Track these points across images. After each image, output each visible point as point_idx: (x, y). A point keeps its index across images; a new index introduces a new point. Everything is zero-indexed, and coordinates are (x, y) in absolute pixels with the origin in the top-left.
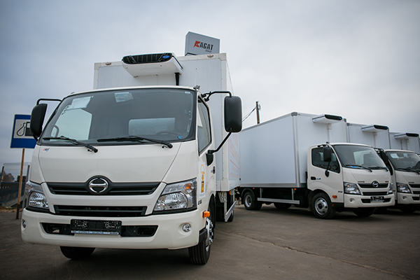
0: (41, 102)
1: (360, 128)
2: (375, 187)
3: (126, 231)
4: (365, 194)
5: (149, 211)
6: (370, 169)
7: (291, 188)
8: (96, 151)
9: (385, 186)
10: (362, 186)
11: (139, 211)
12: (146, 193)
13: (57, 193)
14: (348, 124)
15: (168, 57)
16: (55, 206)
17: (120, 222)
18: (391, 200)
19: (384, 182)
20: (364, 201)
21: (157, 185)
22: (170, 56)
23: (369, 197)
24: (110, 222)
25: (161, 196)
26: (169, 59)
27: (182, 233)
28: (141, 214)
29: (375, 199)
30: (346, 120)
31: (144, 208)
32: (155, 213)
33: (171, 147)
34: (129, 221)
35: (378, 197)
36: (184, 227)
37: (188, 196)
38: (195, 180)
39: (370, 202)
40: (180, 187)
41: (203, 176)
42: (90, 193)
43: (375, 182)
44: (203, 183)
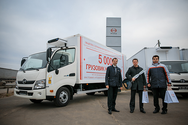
4: (174, 86)
6: (179, 73)
8: (25, 72)
11: (30, 89)
13: (19, 84)
14: (183, 50)
16: (18, 87)
17: (27, 91)
20: (174, 89)
21: (35, 81)
22: (58, 39)
23: (177, 87)
24: (25, 91)
25: (35, 85)
27: (39, 95)
28: (31, 90)
29: (182, 88)
30: (178, 48)
31: (32, 88)
32: (34, 89)
33: (39, 70)
34: (29, 91)
35: (184, 87)
36: (40, 93)
37: (42, 85)
38: (45, 80)
39: (178, 90)
40: (40, 82)
41: (50, 79)
42: (23, 84)
43: (182, 80)
44: (50, 81)
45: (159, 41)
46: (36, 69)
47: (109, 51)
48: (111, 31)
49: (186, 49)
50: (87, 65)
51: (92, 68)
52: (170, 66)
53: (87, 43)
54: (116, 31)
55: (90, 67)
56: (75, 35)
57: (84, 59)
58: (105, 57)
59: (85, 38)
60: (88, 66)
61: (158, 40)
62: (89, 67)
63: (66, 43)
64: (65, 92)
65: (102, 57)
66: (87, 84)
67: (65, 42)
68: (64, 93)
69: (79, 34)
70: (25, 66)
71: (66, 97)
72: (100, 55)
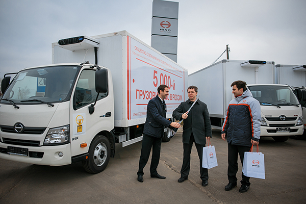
0: (6, 76)
1: (292, 68)
2: (282, 120)
3: (32, 154)
4: (271, 125)
5: (41, 144)
6: (279, 106)
7: (221, 118)
8: (18, 108)
9: (294, 119)
10: (269, 119)
11: (36, 144)
12: (40, 134)
13: (4, 131)
14: (278, 66)
15: (82, 39)
16: (3, 138)
17: (28, 149)
18: (299, 130)
19: (293, 116)
20: (269, 131)
21: (45, 128)
22: (83, 38)
23: (275, 128)
24: (23, 148)
25: (47, 136)
26: (83, 40)
27: (57, 157)
28: (38, 145)
29: (281, 129)
30: (273, 63)
31: (39, 142)
32: (45, 145)
33: (53, 106)
34: (31, 149)
35: (284, 128)
36: (60, 154)
37: (62, 135)
38: (69, 126)
39: (276, 132)
40: (57, 130)
41: (80, 122)
42: (16, 132)
43: (283, 116)
44: (80, 126)
45: (229, 47)
46: (48, 103)
47: (167, 64)
48: (161, 25)
49: (282, 66)
50: (137, 90)
51: (144, 96)
52: (260, 92)
53: (137, 49)
54: (169, 26)
55: (142, 95)
56: (116, 32)
57: (134, 81)
58: (162, 74)
59: (135, 39)
60: (138, 92)
61: (227, 46)
62: (140, 95)
63: (97, 46)
64: (102, 144)
65: (158, 75)
66: (138, 127)
67: (95, 45)
68: (100, 147)
69: (125, 31)
70: (11, 93)
71: (104, 154)
72: (155, 72)
